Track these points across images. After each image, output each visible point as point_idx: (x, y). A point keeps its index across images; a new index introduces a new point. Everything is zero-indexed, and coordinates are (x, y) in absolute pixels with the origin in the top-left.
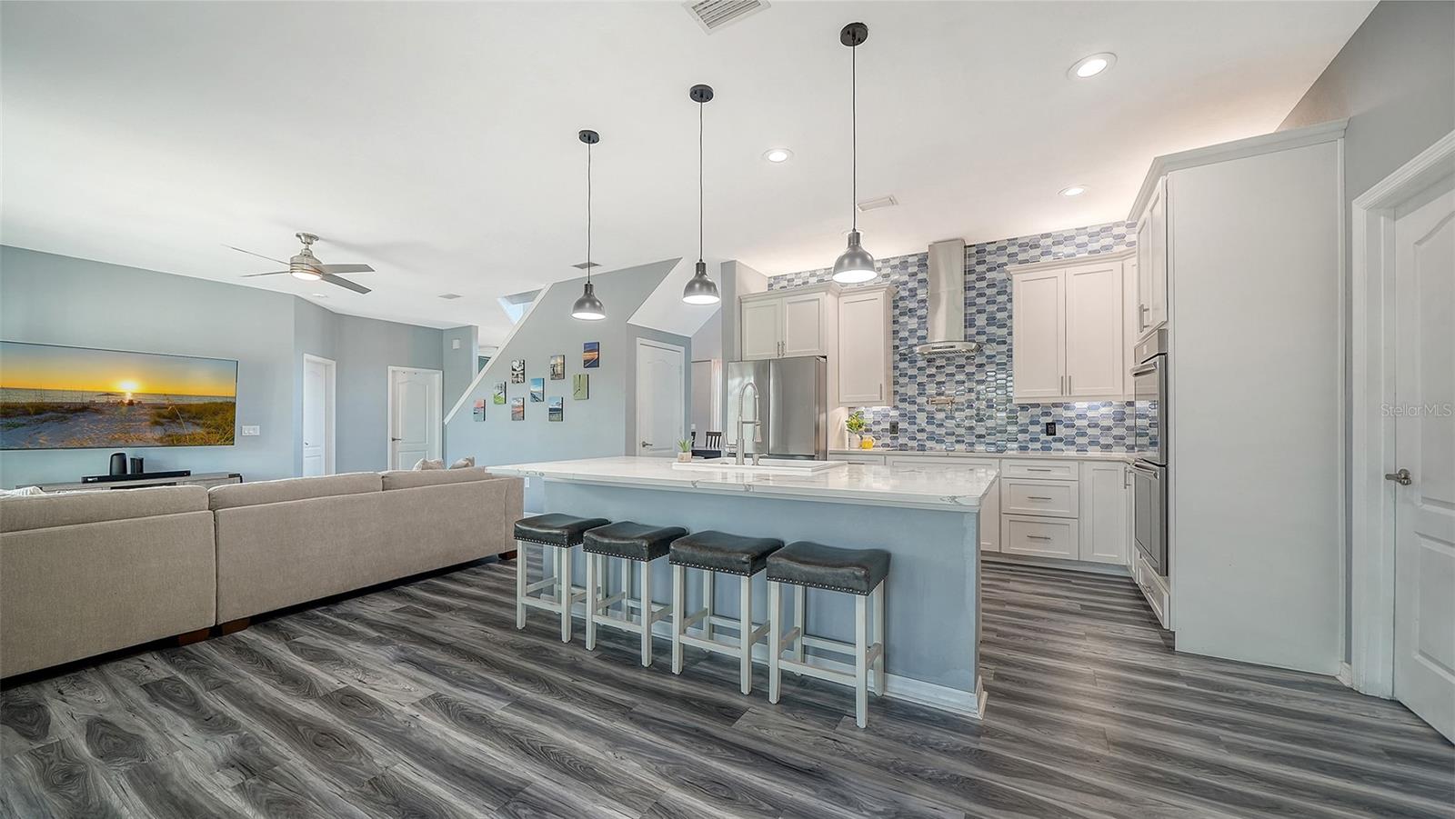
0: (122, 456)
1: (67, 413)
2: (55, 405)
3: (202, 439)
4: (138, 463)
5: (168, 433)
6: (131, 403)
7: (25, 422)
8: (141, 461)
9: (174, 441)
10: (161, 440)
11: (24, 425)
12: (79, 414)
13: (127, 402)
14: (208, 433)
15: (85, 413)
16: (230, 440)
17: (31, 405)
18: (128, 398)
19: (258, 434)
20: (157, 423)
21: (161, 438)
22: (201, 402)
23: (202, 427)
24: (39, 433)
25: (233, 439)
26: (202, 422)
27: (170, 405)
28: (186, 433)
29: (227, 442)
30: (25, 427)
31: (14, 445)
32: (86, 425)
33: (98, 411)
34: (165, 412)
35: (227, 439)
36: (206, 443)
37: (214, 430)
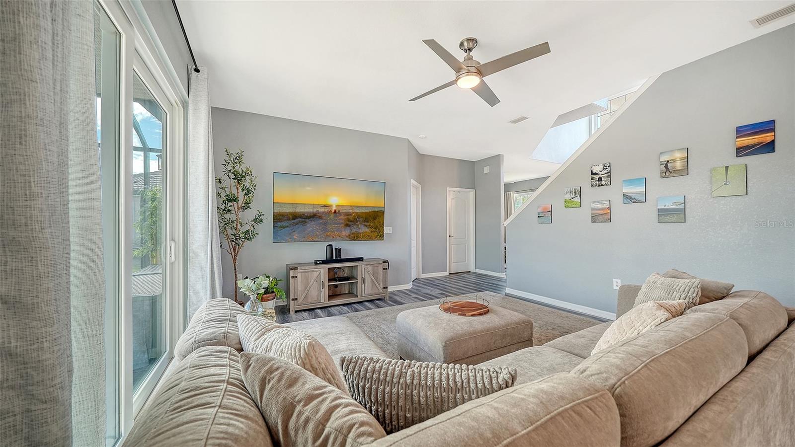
0: (331, 246)
1: (306, 219)
3: (368, 236)
4: (339, 251)
5: (352, 232)
6: (335, 212)
7: (288, 225)
8: (340, 250)
9: (355, 237)
11: (287, 226)
12: (311, 219)
13: (333, 211)
14: (371, 232)
15: (315, 219)
16: (381, 237)
17: (291, 213)
18: (334, 208)
19: (391, 233)
20: (347, 225)
21: (349, 235)
22: (367, 211)
23: (368, 228)
24: (294, 231)
27: (354, 213)
30: (288, 228)
31: (283, 240)
32: (315, 226)
33: (320, 217)
34: (351, 218)
36: (370, 239)
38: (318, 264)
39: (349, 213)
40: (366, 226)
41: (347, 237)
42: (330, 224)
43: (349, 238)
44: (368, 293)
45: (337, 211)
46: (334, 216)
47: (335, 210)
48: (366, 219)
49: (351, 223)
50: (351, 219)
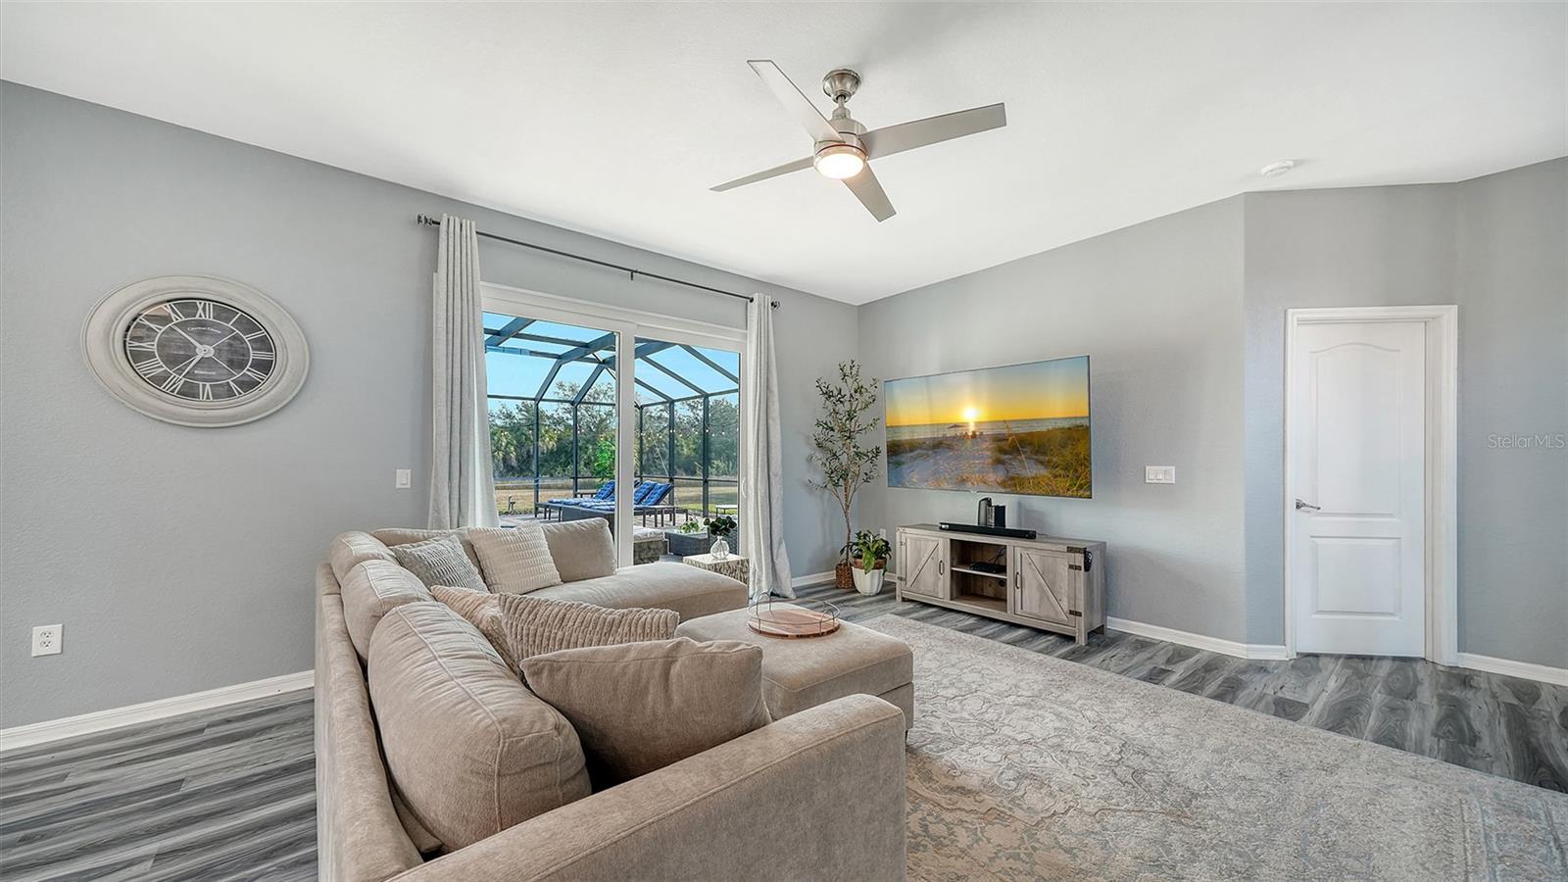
0: (988, 501)
2: (921, 442)
3: (1048, 485)
4: (1000, 512)
5: (1010, 474)
6: (974, 436)
7: (904, 460)
8: (1003, 510)
9: (1017, 486)
10: (1003, 484)
12: (936, 450)
13: (970, 434)
14: (1056, 477)
15: (941, 449)
16: (1085, 488)
17: (907, 442)
18: (972, 428)
20: (998, 461)
21: (1004, 482)
23: (1046, 467)
24: (913, 471)
25: (1090, 486)
26: (1047, 459)
27: (1011, 435)
28: (1030, 475)
29: (1081, 492)
30: (905, 465)
31: (899, 483)
32: (942, 462)
33: (950, 447)
34: (1005, 445)
35: (1081, 487)
36: (1055, 491)
37: (1062, 472)
38: (943, 529)
39: (1001, 437)
40: (1042, 463)
41: (999, 484)
42: (967, 459)
43: (1005, 487)
44: (1028, 611)
45: (977, 433)
46: (973, 444)
47: (974, 433)
48: (1039, 446)
49: (1006, 457)
50: (1007, 448)
